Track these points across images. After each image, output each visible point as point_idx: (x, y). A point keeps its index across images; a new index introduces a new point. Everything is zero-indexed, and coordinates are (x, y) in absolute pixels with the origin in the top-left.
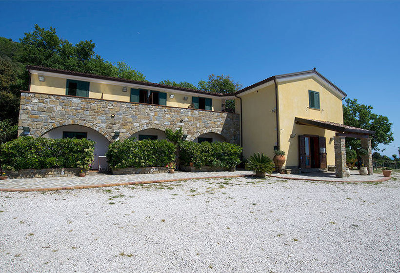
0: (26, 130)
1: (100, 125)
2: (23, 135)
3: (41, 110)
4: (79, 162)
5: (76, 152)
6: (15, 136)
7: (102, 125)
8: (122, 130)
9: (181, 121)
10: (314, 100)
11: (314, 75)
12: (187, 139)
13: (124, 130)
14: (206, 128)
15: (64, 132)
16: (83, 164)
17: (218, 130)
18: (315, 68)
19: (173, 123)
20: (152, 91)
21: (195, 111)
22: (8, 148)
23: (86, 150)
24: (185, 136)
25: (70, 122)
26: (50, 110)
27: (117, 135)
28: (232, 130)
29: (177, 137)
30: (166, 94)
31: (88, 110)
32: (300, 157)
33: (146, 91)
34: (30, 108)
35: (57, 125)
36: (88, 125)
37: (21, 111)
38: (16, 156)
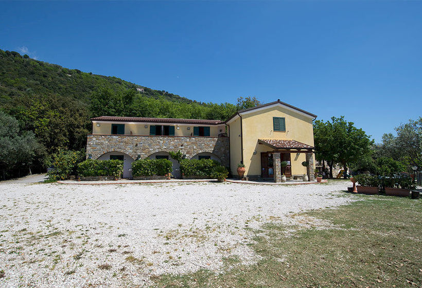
0: (90, 155)
1: (129, 151)
2: (89, 158)
3: (98, 145)
4: (114, 173)
5: (113, 167)
6: (84, 159)
7: (131, 151)
8: (142, 153)
9: (182, 146)
10: (279, 125)
11: (279, 105)
12: (186, 158)
13: (144, 153)
14: (201, 149)
15: (111, 156)
16: (117, 174)
17: (210, 150)
18: (279, 100)
19: (176, 147)
20: (164, 126)
21: (192, 138)
22: (81, 166)
23: (118, 166)
24: (185, 156)
25: (113, 150)
26: (102, 144)
27: (139, 156)
28: (223, 149)
29: (177, 157)
30: (174, 127)
31: (122, 142)
32: (262, 169)
33: (160, 127)
34: (92, 143)
35: (105, 152)
36: (122, 151)
37: (88, 145)
38: (84, 169)
